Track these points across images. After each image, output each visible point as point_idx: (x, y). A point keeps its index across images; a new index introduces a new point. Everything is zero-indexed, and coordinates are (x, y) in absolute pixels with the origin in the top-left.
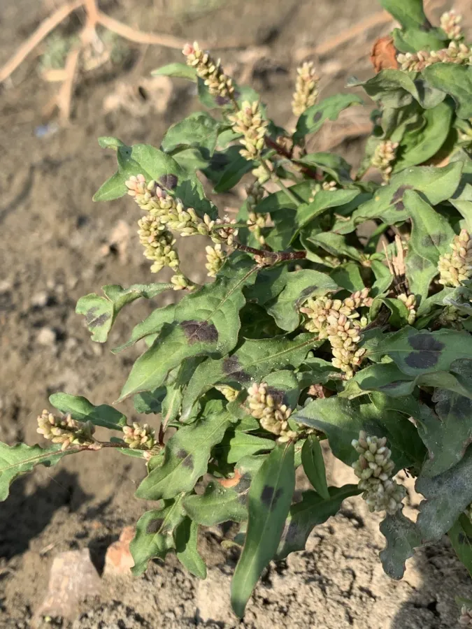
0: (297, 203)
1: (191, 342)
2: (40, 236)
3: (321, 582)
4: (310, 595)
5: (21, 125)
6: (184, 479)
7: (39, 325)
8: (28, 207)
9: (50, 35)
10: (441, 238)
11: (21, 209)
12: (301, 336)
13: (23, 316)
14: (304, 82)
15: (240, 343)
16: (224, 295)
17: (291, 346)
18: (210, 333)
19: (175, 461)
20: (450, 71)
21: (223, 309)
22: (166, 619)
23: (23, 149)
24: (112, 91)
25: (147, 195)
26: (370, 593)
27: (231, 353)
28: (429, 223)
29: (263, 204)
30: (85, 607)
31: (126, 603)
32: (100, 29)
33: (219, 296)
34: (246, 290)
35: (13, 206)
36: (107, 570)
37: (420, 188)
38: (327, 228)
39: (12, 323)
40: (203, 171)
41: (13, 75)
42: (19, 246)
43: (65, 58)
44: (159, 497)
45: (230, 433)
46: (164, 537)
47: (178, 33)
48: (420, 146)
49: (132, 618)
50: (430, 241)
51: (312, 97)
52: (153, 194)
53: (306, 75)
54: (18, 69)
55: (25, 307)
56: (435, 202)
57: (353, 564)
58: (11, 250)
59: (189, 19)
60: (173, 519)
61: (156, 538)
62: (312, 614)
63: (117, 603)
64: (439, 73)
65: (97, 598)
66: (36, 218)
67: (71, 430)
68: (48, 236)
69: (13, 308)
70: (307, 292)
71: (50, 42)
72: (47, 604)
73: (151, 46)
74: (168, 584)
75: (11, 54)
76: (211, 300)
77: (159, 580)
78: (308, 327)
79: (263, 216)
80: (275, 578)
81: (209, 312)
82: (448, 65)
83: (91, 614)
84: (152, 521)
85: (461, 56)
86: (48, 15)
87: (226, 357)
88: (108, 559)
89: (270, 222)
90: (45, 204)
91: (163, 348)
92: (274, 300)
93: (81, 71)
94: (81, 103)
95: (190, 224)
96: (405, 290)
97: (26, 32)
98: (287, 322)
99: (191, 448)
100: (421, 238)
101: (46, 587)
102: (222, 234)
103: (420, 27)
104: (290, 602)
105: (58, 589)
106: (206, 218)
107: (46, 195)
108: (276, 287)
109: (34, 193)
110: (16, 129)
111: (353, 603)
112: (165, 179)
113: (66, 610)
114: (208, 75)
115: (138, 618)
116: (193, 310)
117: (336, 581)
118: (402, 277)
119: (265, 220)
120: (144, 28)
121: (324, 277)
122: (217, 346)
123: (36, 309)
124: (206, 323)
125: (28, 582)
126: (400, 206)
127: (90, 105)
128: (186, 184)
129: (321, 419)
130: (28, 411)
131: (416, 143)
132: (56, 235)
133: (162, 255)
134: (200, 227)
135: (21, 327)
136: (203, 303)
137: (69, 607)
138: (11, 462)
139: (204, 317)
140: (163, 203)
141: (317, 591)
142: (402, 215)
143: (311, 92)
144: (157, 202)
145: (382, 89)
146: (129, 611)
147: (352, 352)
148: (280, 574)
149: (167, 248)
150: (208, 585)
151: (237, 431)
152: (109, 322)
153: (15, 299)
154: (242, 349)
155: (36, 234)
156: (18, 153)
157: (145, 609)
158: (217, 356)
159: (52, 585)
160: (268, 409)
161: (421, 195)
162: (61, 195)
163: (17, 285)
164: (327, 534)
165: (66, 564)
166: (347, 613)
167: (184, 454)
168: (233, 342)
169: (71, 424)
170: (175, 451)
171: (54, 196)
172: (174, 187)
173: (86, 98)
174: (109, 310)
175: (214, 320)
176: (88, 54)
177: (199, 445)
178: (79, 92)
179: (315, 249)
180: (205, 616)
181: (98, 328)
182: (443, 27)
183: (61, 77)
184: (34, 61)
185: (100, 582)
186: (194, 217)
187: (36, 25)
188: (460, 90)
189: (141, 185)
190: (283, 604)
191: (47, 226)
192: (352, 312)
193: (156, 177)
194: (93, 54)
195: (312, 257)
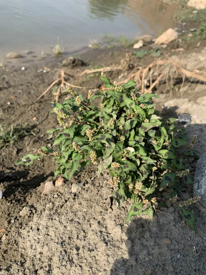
0: (87, 114)
1: (65, 137)
2: (50, 126)
3: (94, 185)
4: (92, 187)
5: (48, 103)
6: (64, 161)
7: (48, 143)
8: (47, 120)
9: (54, 85)
10: (109, 120)
11: (46, 120)
12: (85, 136)
13: (45, 141)
14: (90, 93)
15: (74, 137)
16: (72, 129)
17: (83, 138)
18: (69, 135)
19: (62, 157)
20: (111, 91)
21: (71, 131)
22: (66, 193)
23: (47, 109)
24: (67, 97)
25: (57, 111)
26: (102, 187)
27: (73, 139)
28: (107, 117)
29: (81, 114)
30: (51, 192)
31: (59, 191)
32: (65, 84)
33: (71, 129)
34: (75, 128)
35: (44, 120)
36: (56, 185)
37: (106, 111)
38: (91, 118)
39: (43, 143)
40: (71, 109)
41: (46, 93)
42: (45, 128)
43: (57, 90)
44: (59, 164)
45: (72, 153)
46: (60, 171)
47: (81, 85)
48: (109, 105)
49: (60, 193)
50: (107, 120)
51: (91, 96)
52: (58, 111)
53: (90, 92)
54: (47, 92)
55: (46, 140)
56: (108, 113)
57: (100, 182)
58: (44, 129)
59: (83, 83)
60: (62, 168)
61: (59, 171)
62: (92, 191)
63: (57, 191)
64: (109, 92)
65: (54, 190)
66: (49, 122)
67: (44, 152)
68: (51, 126)
69: (43, 140)
70: (86, 129)
71: (54, 87)
72: (44, 192)
73: (75, 88)
74: (67, 187)
75: (47, 89)
76: (69, 130)
77: (65, 186)
78: (86, 135)
79: (81, 116)
80: (86, 185)
81: (69, 132)
82: (111, 90)
83: (52, 193)
84: (58, 168)
85: (113, 89)
86: (54, 81)
87: (71, 139)
88: (56, 183)
89: (83, 118)
90: (51, 119)
91: (60, 138)
92: (81, 130)
93: (60, 93)
94: (60, 99)
95: (65, 116)
96: (103, 129)
97: (49, 85)
98: (83, 134)
99: (65, 155)
100: (105, 120)
101: (44, 189)
102: (71, 118)
103: (109, 84)
104: (88, 189)
105: (46, 189)
106: (68, 115)
107: (51, 117)
108: (81, 128)
109: (49, 117)
110: (46, 104)
111: (99, 188)
112: (62, 109)
113: (48, 193)
114: (71, 91)
115: (61, 193)
116: (66, 131)
117: (96, 184)
118: (103, 126)
119: (82, 117)
120: (74, 84)
121: (89, 126)
122: (70, 138)
123: (48, 140)
124: (68, 134)
125: (41, 188)
126: (102, 114)
127: (62, 100)
128: (65, 110)
129: (85, 149)
130: (45, 160)
131: (108, 104)
132: (53, 126)
133: (61, 122)
134: (67, 117)
135: (44, 144)
136: (68, 130)
137: (48, 192)
138: (33, 158)
139: (68, 133)
140: (60, 112)
141: (93, 186)
142: (103, 116)
143: (91, 95)
144: (59, 112)
145: (100, 94)
146: (59, 192)
147: (92, 138)
148: (87, 184)
149: (63, 121)
150: (74, 186)
151: (73, 153)
152: (52, 135)
153: (44, 138)
154: (74, 138)
155: (49, 125)
156: (46, 109)
157: (62, 192)
158: (70, 139)
159: (45, 188)
160: (76, 146)
161: (106, 112)
162: (55, 117)
163: (44, 136)
164: (96, 177)
165: (48, 184)
166: (98, 190)
167: (64, 156)
168: (73, 137)
169: (44, 151)
170: (62, 156)
171: (53, 118)
172: (63, 110)
173: (61, 99)
174: (52, 133)
175: (70, 133)
176: (62, 89)
177: (66, 155)
178: (60, 97)
179: (88, 122)
180: (73, 192)
181: (50, 135)
182: (114, 84)
183: (56, 94)
184: (51, 91)
185: (54, 187)
186: (66, 115)
187: (52, 83)
188: (113, 95)
189: (56, 110)
190: (87, 189)
191: (51, 124)
192: (93, 132)
193: (60, 109)
194: (63, 89)
195: (88, 123)
